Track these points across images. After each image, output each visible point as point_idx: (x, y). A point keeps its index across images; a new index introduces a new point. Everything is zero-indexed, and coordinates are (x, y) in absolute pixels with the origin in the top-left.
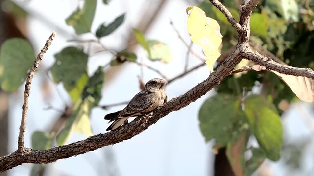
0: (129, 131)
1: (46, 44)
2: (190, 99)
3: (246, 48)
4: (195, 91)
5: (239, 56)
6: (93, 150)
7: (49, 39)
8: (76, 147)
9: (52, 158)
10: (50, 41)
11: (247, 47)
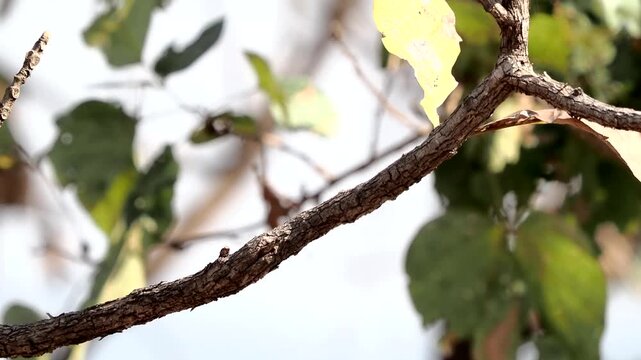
0: (233, 274)
1: (27, 63)
2: (382, 193)
3: (521, 65)
4: (393, 172)
5: (502, 86)
6: (143, 322)
7: (34, 48)
8: (102, 315)
9: (43, 343)
10: (35, 53)
11: (522, 63)
